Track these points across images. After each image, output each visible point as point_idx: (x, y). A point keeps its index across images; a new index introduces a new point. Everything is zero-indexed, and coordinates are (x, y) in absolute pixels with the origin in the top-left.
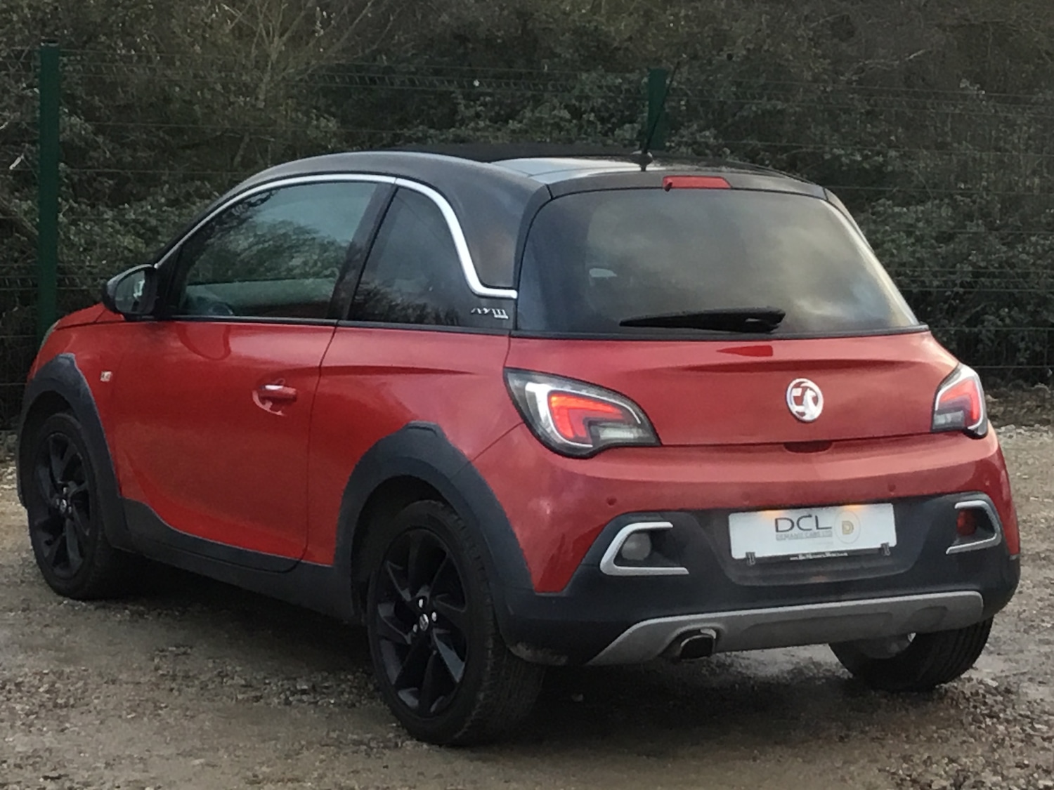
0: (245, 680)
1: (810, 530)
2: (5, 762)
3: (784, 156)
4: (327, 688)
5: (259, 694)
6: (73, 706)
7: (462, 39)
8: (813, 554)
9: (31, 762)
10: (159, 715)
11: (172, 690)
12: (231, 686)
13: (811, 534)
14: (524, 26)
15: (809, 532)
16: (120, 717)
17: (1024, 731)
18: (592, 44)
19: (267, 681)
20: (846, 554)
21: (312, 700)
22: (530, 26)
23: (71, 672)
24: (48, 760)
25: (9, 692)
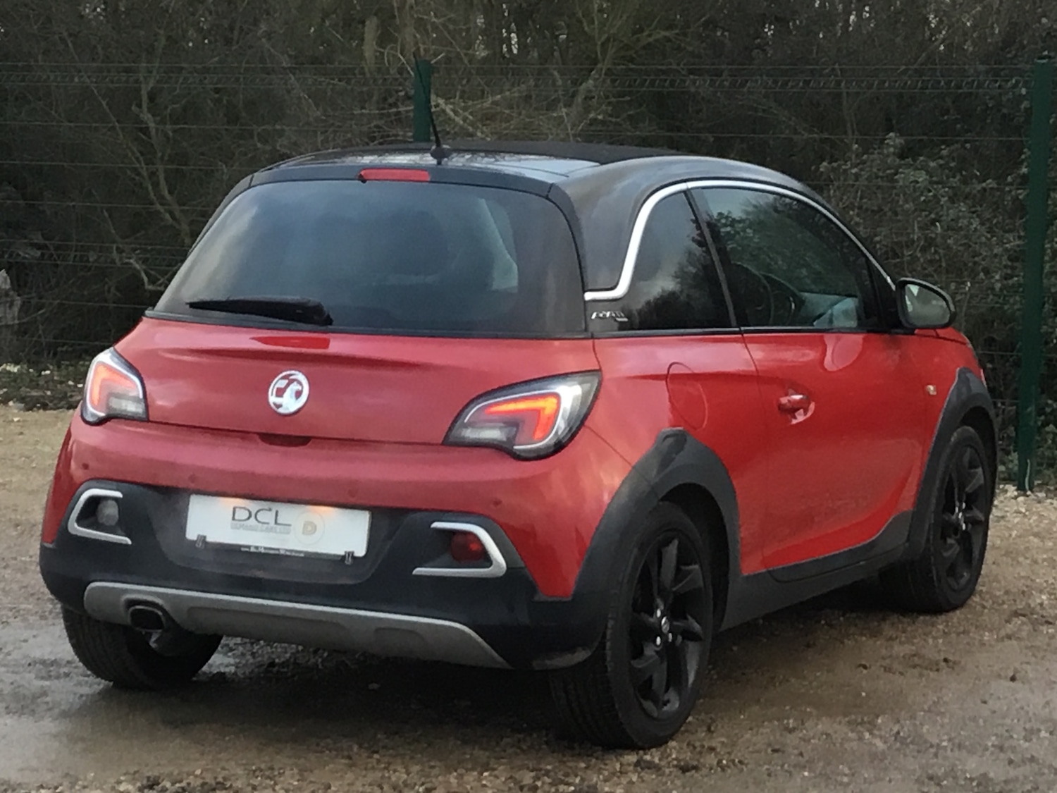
1: (268, 523)
8: (265, 548)
13: (267, 528)
15: (265, 526)
20: (302, 555)
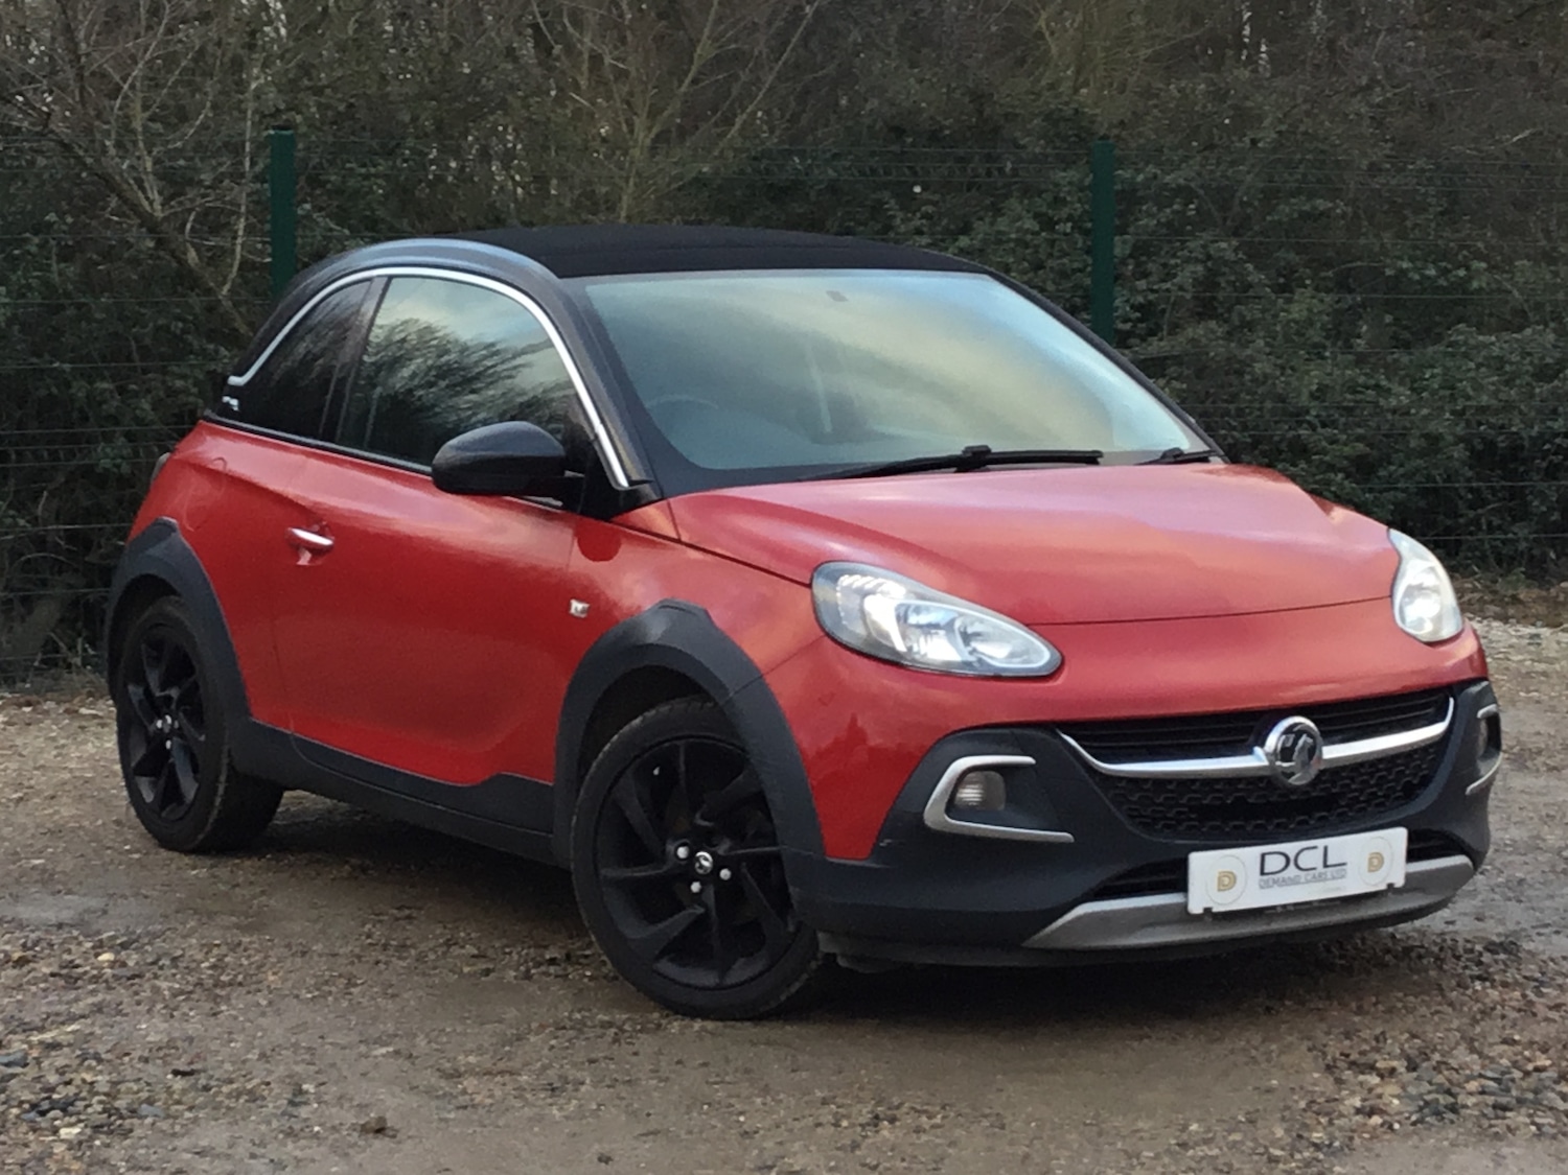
0: (478, 949)
2: (127, 1054)
3: (1330, 274)
4: (586, 957)
5: (491, 966)
6: (240, 984)
7: (899, 132)
9: (161, 1054)
10: (350, 994)
11: (377, 963)
12: (458, 956)
14: (981, 113)
16: (297, 997)
17: (1524, 996)
18: (1070, 133)
19: (507, 950)
21: (560, 973)
22: (988, 111)
23: (251, 943)
24: (185, 1052)
25: (161, 968)
